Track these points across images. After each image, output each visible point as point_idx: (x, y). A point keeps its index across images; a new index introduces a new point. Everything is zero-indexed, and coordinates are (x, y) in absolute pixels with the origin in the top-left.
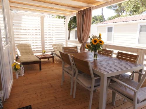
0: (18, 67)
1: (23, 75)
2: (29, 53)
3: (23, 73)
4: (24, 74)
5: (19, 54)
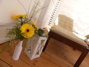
0: (28, 31)
1: (34, 57)
2: (68, 28)
3: (38, 53)
4: (38, 56)
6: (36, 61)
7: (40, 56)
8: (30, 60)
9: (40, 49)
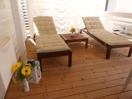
0: (26, 71)
3: (39, 77)
5: (37, 33)
6: (41, 82)
7: (42, 76)
8: (37, 84)
9: (39, 73)
